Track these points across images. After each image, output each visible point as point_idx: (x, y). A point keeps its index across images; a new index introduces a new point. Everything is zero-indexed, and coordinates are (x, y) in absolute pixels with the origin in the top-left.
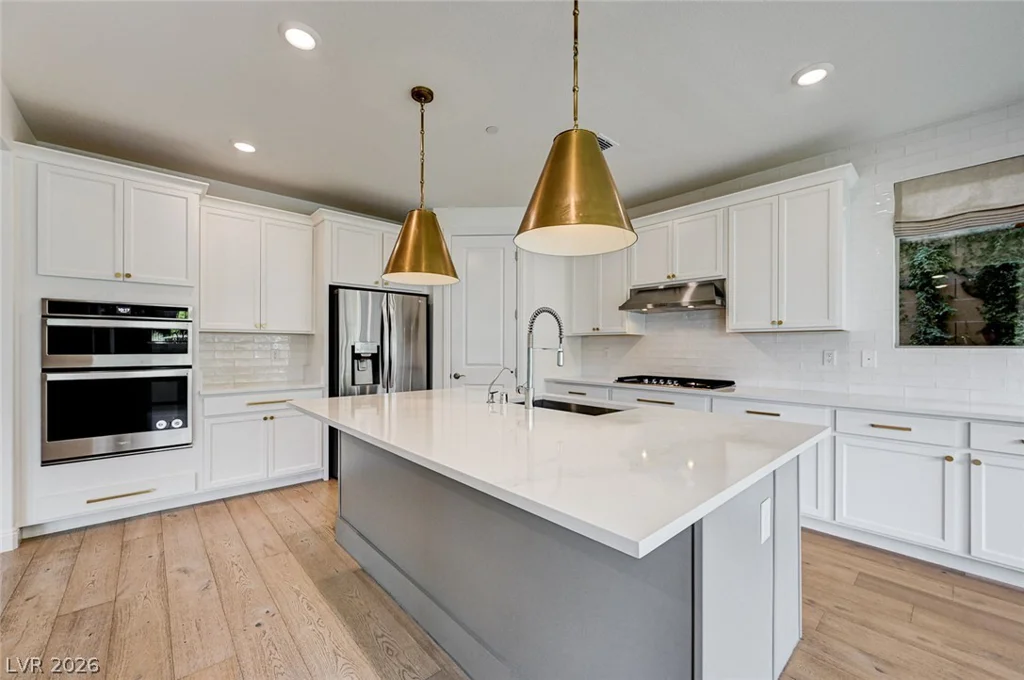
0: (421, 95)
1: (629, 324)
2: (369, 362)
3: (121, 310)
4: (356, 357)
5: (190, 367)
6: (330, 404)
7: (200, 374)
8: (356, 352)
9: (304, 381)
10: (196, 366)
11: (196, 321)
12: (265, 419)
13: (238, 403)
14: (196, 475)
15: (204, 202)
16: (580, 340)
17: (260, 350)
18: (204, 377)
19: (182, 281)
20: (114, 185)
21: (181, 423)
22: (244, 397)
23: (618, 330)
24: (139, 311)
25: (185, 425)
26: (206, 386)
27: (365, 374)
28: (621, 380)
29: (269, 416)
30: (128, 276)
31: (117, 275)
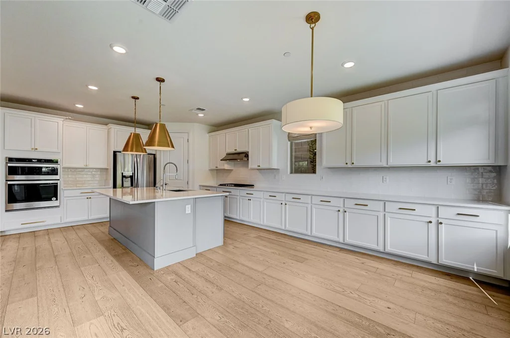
0: (136, 98)
1: (226, 166)
2: (129, 179)
3: (34, 161)
4: (123, 177)
5: (59, 180)
6: (113, 191)
7: (62, 182)
8: (124, 175)
9: (105, 186)
10: (60, 179)
11: (61, 164)
12: (87, 198)
13: (78, 192)
14: (61, 217)
15: (64, 122)
16: (216, 171)
17: (86, 174)
18: (64, 184)
19: (55, 150)
20: (31, 119)
21: (55, 199)
22: (80, 190)
23: (222, 167)
24: (39, 161)
25: (57, 200)
26: (64, 187)
27: (127, 183)
28: (221, 185)
29: (89, 197)
30: (36, 149)
31: (32, 149)
